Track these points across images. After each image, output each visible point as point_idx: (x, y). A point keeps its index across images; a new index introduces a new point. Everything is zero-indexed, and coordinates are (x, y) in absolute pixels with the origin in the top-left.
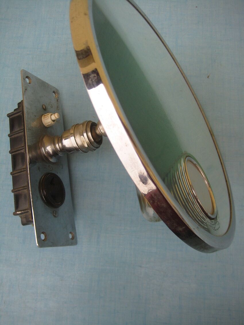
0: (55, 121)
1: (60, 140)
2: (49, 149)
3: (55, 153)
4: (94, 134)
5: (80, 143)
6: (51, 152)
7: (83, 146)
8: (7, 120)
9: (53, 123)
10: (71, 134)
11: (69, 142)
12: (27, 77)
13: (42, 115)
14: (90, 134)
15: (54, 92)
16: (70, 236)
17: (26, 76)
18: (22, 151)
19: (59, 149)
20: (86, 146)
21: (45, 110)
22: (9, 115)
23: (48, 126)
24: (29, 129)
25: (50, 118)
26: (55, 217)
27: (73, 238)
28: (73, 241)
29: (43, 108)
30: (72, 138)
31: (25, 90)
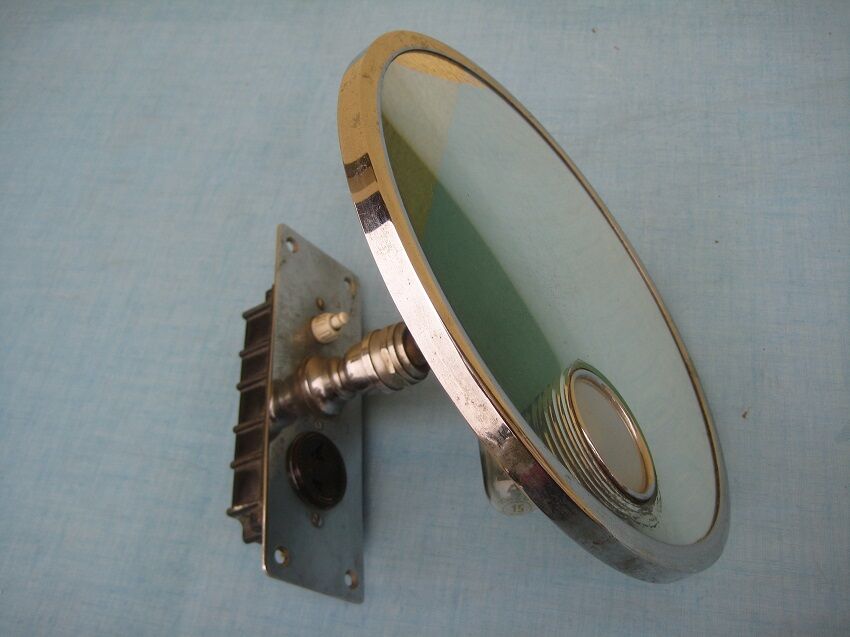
0: (340, 331)
1: (342, 366)
2: (318, 384)
3: (332, 393)
4: (409, 348)
5: (380, 367)
6: (323, 392)
7: (387, 373)
8: (242, 325)
9: (334, 333)
10: (365, 349)
11: (359, 368)
12: (290, 240)
13: (313, 318)
14: (401, 348)
15: (347, 280)
16: (348, 580)
17: (287, 237)
18: (262, 384)
19: (339, 385)
20: (392, 371)
21: (321, 308)
22: (246, 316)
23: (323, 341)
24: (281, 337)
25: (328, 322)
26: (316, 525)
27: (354, 585)
28: (354, 593)
29: (317, 303)
30: (366, 359)
31: (282, 263)
